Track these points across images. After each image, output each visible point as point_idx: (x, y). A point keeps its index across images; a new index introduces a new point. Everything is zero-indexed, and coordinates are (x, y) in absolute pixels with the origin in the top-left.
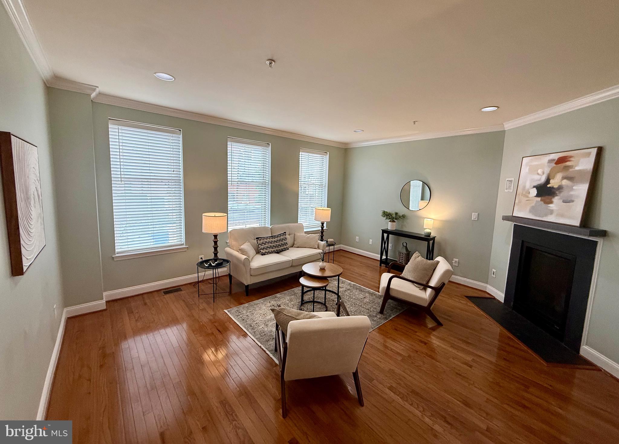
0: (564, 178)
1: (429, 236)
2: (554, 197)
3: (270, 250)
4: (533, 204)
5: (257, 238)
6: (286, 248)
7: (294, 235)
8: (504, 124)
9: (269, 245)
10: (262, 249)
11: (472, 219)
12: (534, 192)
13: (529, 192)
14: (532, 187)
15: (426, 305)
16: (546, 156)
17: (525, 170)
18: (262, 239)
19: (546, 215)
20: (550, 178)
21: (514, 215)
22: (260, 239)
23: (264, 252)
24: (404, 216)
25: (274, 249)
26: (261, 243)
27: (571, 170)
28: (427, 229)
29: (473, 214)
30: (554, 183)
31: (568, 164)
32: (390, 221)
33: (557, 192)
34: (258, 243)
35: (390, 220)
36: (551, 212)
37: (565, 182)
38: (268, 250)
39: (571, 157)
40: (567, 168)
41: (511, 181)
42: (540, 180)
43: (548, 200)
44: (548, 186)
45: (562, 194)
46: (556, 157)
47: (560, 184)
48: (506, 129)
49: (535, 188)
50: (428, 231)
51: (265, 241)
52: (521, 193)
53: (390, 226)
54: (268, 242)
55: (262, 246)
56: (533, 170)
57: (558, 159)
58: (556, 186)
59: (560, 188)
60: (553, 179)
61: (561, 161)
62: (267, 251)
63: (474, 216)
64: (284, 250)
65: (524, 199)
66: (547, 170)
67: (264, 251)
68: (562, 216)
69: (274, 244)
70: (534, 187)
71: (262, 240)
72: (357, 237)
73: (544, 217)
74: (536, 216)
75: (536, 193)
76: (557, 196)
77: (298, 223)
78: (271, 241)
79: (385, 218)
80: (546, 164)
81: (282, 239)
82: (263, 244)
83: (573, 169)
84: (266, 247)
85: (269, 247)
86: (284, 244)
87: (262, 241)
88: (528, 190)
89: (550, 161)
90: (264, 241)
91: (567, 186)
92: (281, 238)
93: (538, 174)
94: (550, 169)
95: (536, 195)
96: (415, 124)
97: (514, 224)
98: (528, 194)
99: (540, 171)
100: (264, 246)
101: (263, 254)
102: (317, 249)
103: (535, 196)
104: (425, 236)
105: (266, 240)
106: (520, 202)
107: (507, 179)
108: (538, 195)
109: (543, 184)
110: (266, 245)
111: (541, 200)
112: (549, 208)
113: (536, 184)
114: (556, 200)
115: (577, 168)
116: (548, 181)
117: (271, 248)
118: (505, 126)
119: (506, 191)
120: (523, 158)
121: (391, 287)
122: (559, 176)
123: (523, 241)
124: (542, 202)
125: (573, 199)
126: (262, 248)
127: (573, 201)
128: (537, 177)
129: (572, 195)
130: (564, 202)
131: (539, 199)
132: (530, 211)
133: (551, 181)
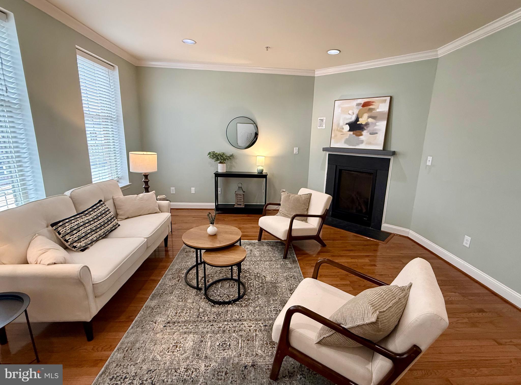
0: (369, 117)
1: (262, 173)
2: (363, 131)
3: (94, 237)
4: (347, 137)
5: (53, 225)
6: (116, 225)
7: (112, 200)
8: (315, 70)
9: (88, 228)
10: (75, 242)
11: (294, 153)
12: (347, 128)
13: (343, 128)
14: (345, 124)
16: (354, 101)
17: (338, 111)
18: (67, 222)
19: (358, 144)
20: (359, 117)
21: (331, 147)
22: (61, 224)
23: (84, 245)
24: (232, 156)
25: (99, 233)
26: (69, 231)
27: (374, 111)
28: (259, 166)
29: (295, 148)
30: (362, 121)
31: (371, 107)
32: (221, 163)
33: (365, 127)
34: (60, 234)
36: (362, 142)
37: (370, 120)
38: (91, 238)
39: (373, 102)
40: (371, 110)
41: (322, 120)
42: (351, 119)
43: (358, 134)
44: (358, 123)
45: (369, 129)
46: (362, 101)
47: (367, 121)
48: (315, 76)
49: (348, 125)
50: (260, 168)
51: (75, 223)
52: (336, 130)
54: (82, 224)
55: (75, 236)
56: (345, 111)
57: (364, 103)
58: (364, 123)
59: (367, 124)
60: (361, 118)
61: (366, 105)
62: (88, 241)
63: (296, 150)
64: (114, 228)
65: (339, 134)
66: (356, 111)
67: (83, 244)
68: (370, 144)
69: (95, 224)
70: (347, 124)
71: (67, 224)
72: (173, 188)
73: (357, 146)
74: (350, 145)
75: (349, 128)
76: (365, 130)
78: (87, 221)
80: (355, 107)
81: (103, 212)
82: (75, 232)
83: (375, 111)
84: (83, 235)
85: (89, 231)
86: (111, 219)
87: (68, 227)
88: (342, 126)
89: (358, 105)
90: (73, 225)
91: (372, 123)
92: (100, 210)
93: (349, 114)
94: (358, 111)
95: (348, 130)
97: (329, 154)
98: (342, 130)
99: (350, 112)
100: (78, 234)
101: (84, 249)
102: (159, 212)
103: (348, 131)
104: (258, 173)
105: (77, 222)
106: (336, 136)
107: (319, 118)
108: (350, 130)
109: (354, 121)
110: (83, 231)
111: (353, 134)
112: (360, 139)
113: (348, 122)
114: (364, 133)
115: (378, 110)
116: (357, 120)
117: (93, 233)
118: (315, 73)
119: (318, 128)
120: (335, 101)
122: (366, 116)
123: (336, 166)
124: (355, 135)
125: (377, 132)
126: (77, 239)
127: (377, 133)
128: (349, 116)
129: (376, 129)
130: (370, 134)
131: (352, 133)
132: (346, 142)
133: (360, 119)
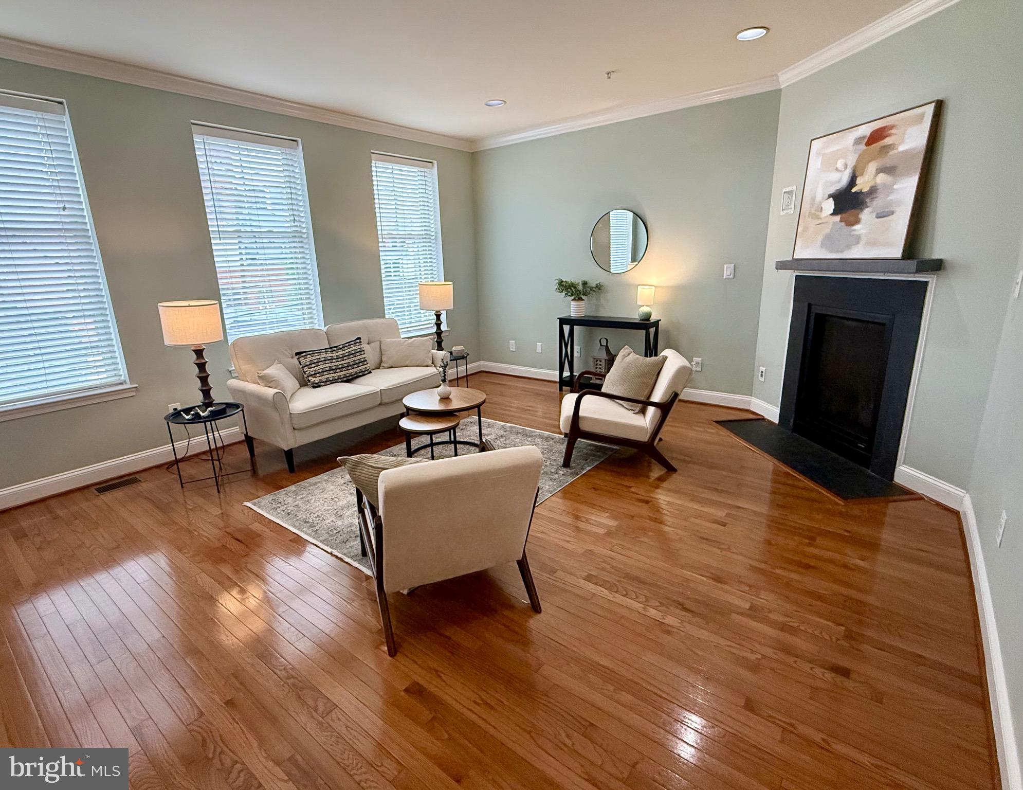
0: (880, 170)
1: (648, 319)
2: (862, 210)
3: (331, 376)
4: (828, 231)
5: (297, 354)
6: (365, 371)
7: (379, 342)
8: (779, 74)
9: (327, 365)
10: (311, 375)
11: (725, 277)
12: (830, 205)
13: (822, 208)
14: (827, 196)
15: (645, 438)
16: (852, 132)
17: (815, 164)
18: (310, 354)
19: (848, 247)
20: (857, 174)
21: (794, 258)
22: (304, 354)
23: (317, 382)
24: (599, 287)
25: (338, 374)
26: (308, 364)
27: (891, 153)
28: (643, 306)
29: (725, 266)
30: (862, 185)
31: (887, 141)
32: (574, 300)
33: (868, 200)
34: (300, 364)
35: (573, 298)
36: (858, 239)
37: (882, 178)
38: (326, 376)
39: (892, 127)
40: (886, 149)
41: (790, 193)
42: (839, 181)
43: (852, 219)
44: (853, 190)
45: (875, 203)
46: (866, 131)
47: (872, 184)
48: (782, 87)
49: (831, 199)
50: (645, 309)
51: (317, 357)
52: (807, 214)
53: (574, 310)
54: (323, 359)
55: (312, 370)
56: (829, 163)
57: (871, 134)
58: (865, 190)
59: (873, 191)
60: (862, 175)
61: (876, 137)
62: (323, 378)
63: (728, 271)
64: (361, 374)
65: (812, 223)
66: (852, 160)
67: (317, 380)
68: (873, 243)
69: (337, 363)
70: (830, 196)
71: (309, 356)
72: (512, 342)
73: (845, 252)
74: (831, 252)
75: (833, 207)
76: (867, 207)
77: (387, 316)
78: (330, 358)
79: (564, 294)
80: (851, 148)
81: (353, 352)
82: (313, 365)
83: (895, 151)
84: (320, 371)
85: (327, 369)
86: (359, 363)
87: (309, 358)
88: (821, 203)
89: (858, 141)
90: (314, 358)
91: (885, 186)
92: (351, 349)
93: (837, 169)
94: (857, 156)
95: (831, 212)
96: (609, 78)
97: (796, 276)
98: (819, 213)
99: (840, 164)
100: (315, 368)
101: (316, 386)
102: (431, 366)
103: (832, 214)
104: (641, 320)
105: (319, 357)
106: (806, 229)
107: (784, 190)
108: (835, 213)
109: (844, 188)
110: (321, 367)
111: (841, 221)
112: (853, 233)
113: (832, 190)
114: (866, 215)
115: (901, 148)
116: (852, 182)
117: (331, 372)
118: (780, 80)
119: (782, 213)
120: (812, 141)
121: (581, 414)
122: (872, 167)
123: (810, 306)
124: (843, 224)
125: (892, 209)
126: (313, 373)
127: (892, 213)
128: (835, 176)
129: (891, 203)
130: (878, 217)
131: (837, 218)
132: (823, 245)
133: (859, 181)
